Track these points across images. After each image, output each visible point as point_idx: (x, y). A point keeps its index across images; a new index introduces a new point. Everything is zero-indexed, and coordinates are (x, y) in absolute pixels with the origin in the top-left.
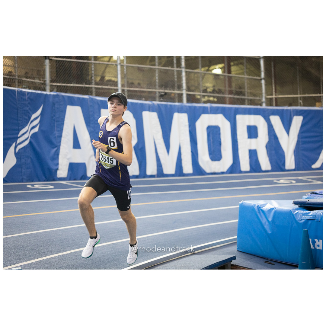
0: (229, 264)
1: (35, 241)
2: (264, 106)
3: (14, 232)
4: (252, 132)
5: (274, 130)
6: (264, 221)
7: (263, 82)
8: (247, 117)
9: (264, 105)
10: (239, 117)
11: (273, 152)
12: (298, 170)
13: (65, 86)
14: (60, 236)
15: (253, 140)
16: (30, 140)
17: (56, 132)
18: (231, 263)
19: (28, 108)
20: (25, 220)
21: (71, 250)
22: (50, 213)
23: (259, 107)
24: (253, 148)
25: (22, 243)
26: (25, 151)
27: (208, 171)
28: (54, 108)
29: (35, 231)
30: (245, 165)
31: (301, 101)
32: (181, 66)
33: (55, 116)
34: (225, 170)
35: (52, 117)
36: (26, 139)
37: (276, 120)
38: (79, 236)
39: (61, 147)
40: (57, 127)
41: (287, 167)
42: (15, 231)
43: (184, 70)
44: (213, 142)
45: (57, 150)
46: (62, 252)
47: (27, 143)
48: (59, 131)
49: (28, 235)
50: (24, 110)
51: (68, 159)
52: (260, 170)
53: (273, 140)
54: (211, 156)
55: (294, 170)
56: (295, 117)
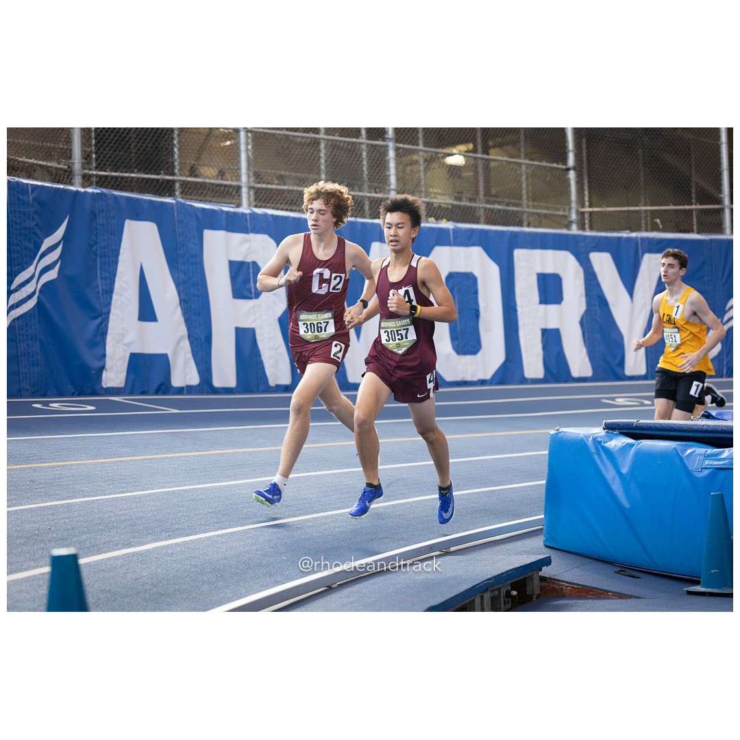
0: (535, 576)
1: (67, 521)
2: (574, 230)
3: (14, 502)
4: (550, 289)
5: (598, 285)
6: (610, 474)
7: (572, 174)
8: (537, 253)
9: (574, 227)
10: (519, 254)
11: (598, 336)
13: (117, 178)
14: (126, 512)
15: (552, 308)
16: (38, 298)
17: (99, 280)
18: (541, 573)
19: (34, 223)
20: (38, 476)
21: (155, 541)
22: (93, 461)
23: (564, 231)
24: (552, 325)
25: (37, 526)
26: (26, 326)
27: (449, 377)
28: (94, 224)
29: (63, 499)
30: (533, 365)
31: (658, 221)
32: (387, 136)
33: (96, 243)
34: (488, 376)
35: (92, 246)
36: (30, 297)
37: (603, 263)
38: (169, 511)
39: (111, 317)
40: (101, 268)
41: (628, 371)
42: (15, 499)
43: (391, 145)
45: (101, 323)
46: (135, 546)
47: (32, 303)
48: (106, 279)
49: (48, 507)
50: (25, 228)
51: (127, 345)
52: (568, 378)
53: (598, 308)
54: (456, 343)
55: (645, 378)
56: (647, 257)
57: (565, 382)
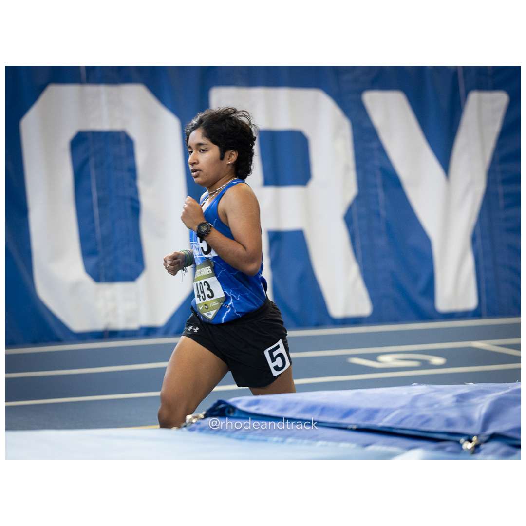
4: (285, 159)
5: (382, 150)
8: (258, 94)
10: (220, 96)
11: (382, 242)
12: (492, 314)
24: (288, 224)
27: (77, 325)
34: (161, 319)
37: (390, 109)
41: (444, 302)
44: (102, 202)
52: (323, 318)
53: (380, 192)
54: (93, 261)
55: (476, 314)
56: (474, 98)
57: (318, 325)
